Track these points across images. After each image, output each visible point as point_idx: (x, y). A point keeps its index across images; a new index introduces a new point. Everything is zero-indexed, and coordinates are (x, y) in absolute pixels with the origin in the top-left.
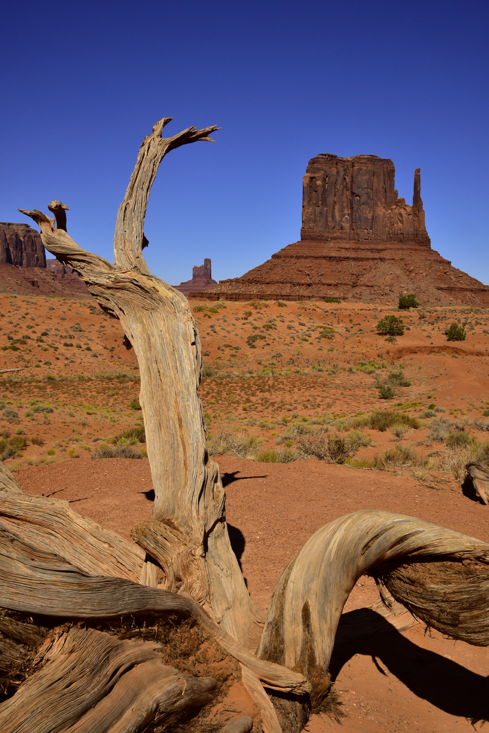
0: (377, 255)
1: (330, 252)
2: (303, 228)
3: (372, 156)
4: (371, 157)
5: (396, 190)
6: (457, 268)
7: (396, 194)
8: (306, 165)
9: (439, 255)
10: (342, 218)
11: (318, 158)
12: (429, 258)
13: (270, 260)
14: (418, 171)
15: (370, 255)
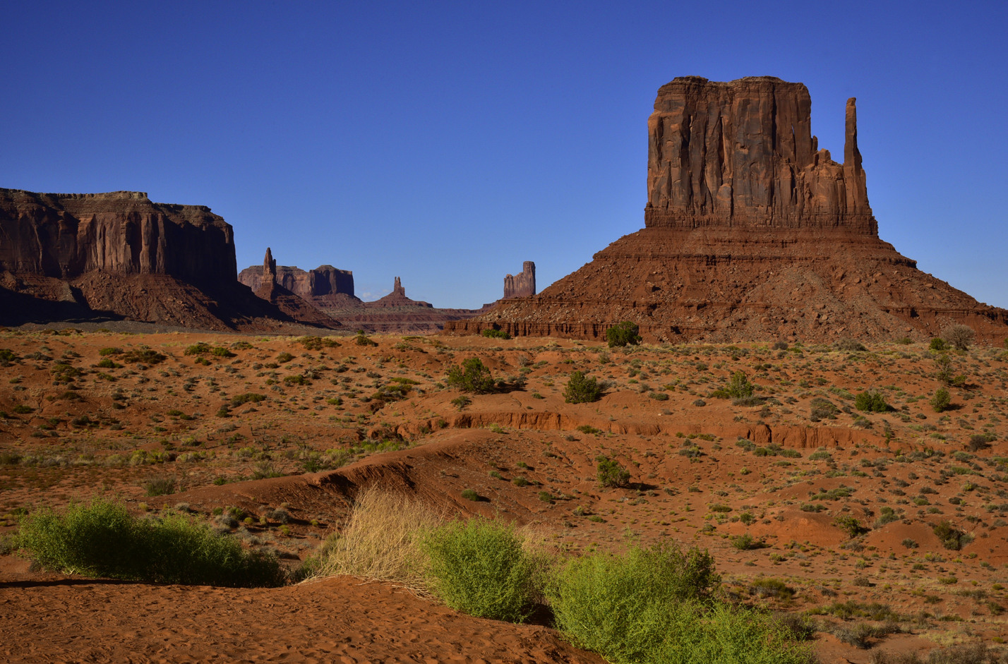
0: (777, 252)
1: (695, 248)
2: (650, 205)
3: (769, 78)
4: (766, 80)
5: (814, 137)
6: (927, 273)
7: (814, 143)
8: (654, 96)
9: (894, 249)
10: (718, 188)
11: (675, 84)
12: (874, 256)
13: (590, 264)
14: (853, 101)
15: (767, 251)
